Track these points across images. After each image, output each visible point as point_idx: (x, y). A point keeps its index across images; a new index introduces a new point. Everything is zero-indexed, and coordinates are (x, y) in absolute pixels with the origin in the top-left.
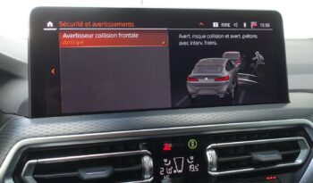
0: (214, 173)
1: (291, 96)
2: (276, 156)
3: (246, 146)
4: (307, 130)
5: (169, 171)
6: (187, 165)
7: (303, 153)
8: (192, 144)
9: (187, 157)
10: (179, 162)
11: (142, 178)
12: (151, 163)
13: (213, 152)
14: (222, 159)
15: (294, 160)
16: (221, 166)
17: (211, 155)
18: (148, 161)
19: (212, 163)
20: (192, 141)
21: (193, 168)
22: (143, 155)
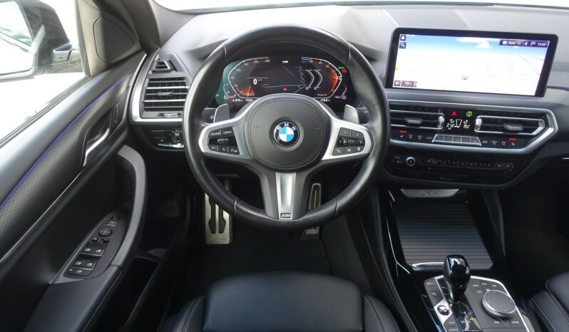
0: (477, 131)
1: (548, 90)
2: (518, 128)
3: (503, 120)
4: (548, 116)
5: (452, 126)
6: (463, 124)
7: (540, 129)
8: (469, 114)
9: (464, 120)
10: (459, 122)
11: (437, 127)
12: (443, 120)
13: (480, 120)
14: (485, 125)
15: (531, 132)
16: (482, 128)
17: (478, 122)
18: (442, 119)
19: (477, 126)
20: (470, 112)
21: (466, 126)
22: (440, 116)
